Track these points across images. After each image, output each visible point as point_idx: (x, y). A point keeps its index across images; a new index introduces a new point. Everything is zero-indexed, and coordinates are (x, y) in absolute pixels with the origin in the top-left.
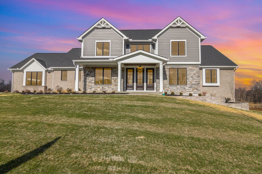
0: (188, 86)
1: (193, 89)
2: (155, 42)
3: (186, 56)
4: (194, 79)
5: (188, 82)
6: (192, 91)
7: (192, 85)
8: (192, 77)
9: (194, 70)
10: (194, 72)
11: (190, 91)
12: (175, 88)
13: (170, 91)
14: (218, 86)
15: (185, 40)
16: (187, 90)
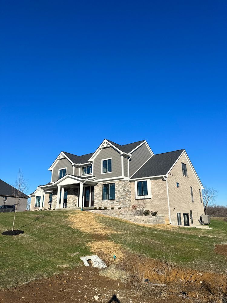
0: (116, 200)
1: (120, 203)
2: (92, 164)
3: (112, 172)
4: (120, 193)
5: (116, 197)
6: (119, 205)
7: (119, 199)
8: (119, 191)
9: (121, 184)
10: (121, 186)
11: (118, 205)
12: (107, 203)
13: (103, 206)
14: (150, 199)
15: (111, 158)
16: (115, 205)
